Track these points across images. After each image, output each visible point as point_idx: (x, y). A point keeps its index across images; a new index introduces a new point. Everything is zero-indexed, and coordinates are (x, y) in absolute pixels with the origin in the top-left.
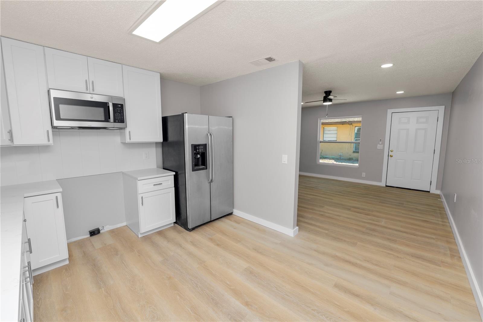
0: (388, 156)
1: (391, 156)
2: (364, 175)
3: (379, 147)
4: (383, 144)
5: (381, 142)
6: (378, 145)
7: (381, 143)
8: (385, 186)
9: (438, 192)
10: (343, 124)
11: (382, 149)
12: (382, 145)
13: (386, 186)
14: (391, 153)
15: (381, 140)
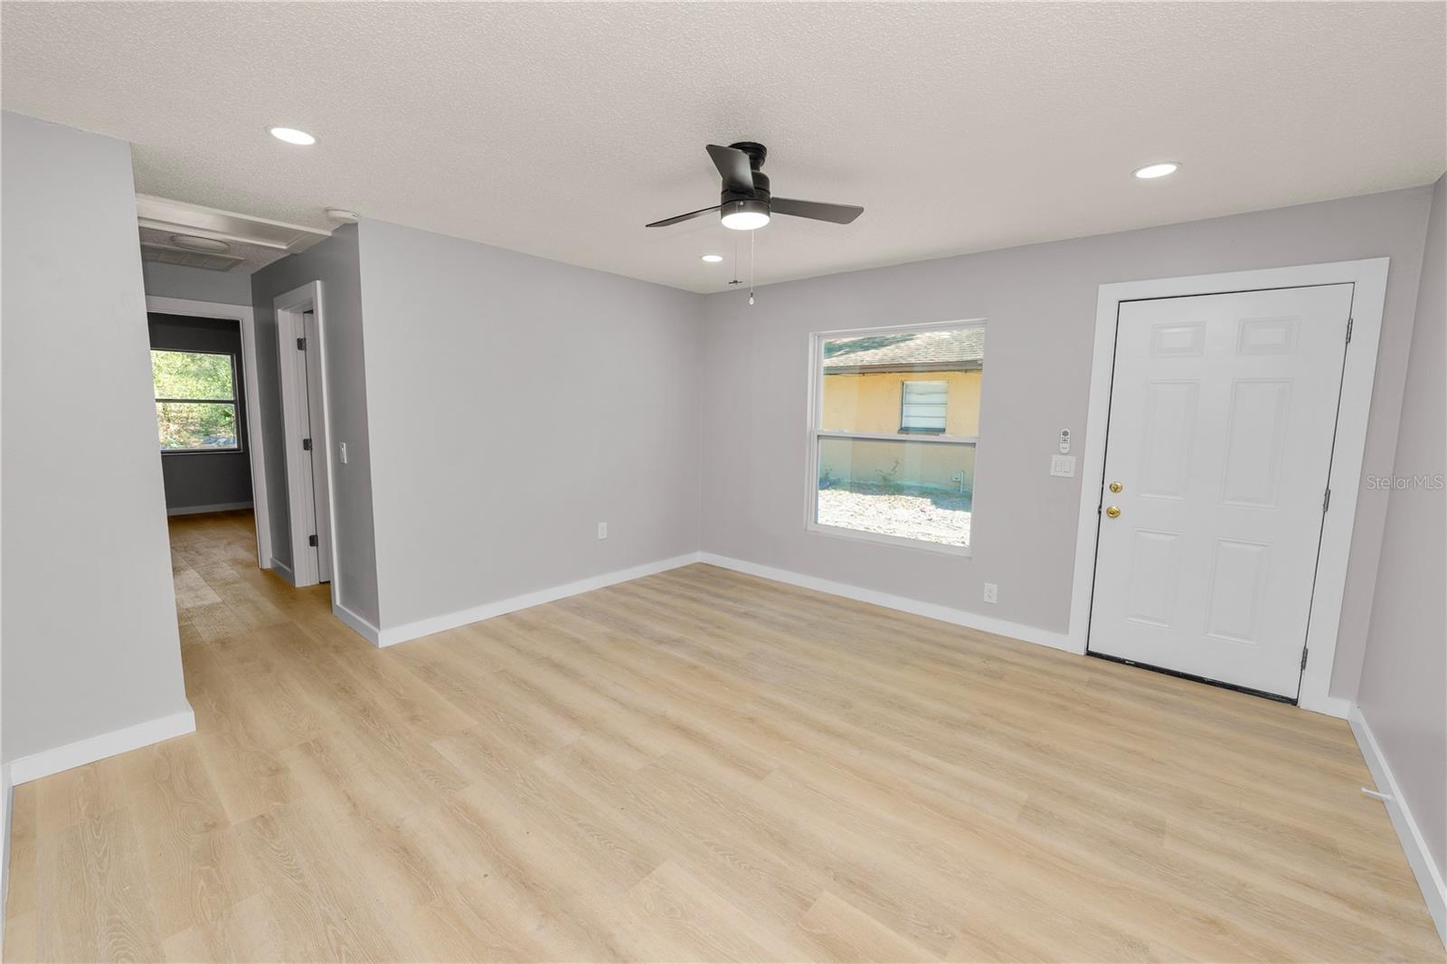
0: (1100, 512)
1: (1113, 514)
2: (991, 592)
3: (1061, 465)
4: (1079, 452)
5: (1067, 445)
6: (1055, 458)
7: (1065, 447)
8: (1083, 652)
9: (1342, 709)
10: (966, 371)
11: (1071, 475)
12: (1073, 459)
13: (1090, 654)
14: (1111, 501)
15: (1065, 434)
